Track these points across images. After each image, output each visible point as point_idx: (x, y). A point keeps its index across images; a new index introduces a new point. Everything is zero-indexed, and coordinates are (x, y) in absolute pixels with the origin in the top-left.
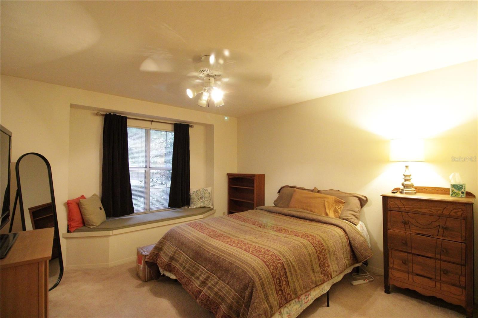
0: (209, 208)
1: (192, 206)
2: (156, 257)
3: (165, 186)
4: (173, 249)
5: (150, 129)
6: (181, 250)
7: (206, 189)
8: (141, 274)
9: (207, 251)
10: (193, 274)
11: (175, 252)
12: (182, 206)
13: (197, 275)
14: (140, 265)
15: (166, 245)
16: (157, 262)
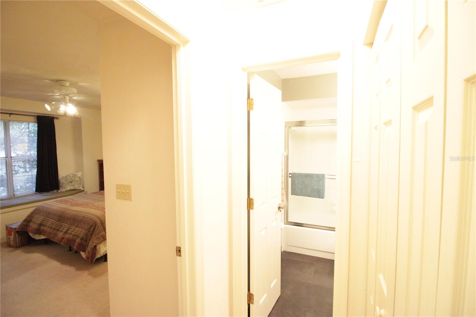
0: (80, 190)
1: (62, 190)
2: (26, 227)
3: (30, 174)
4: (41, 219)
5: (8, 121)
6: (48, 218)
7: (76, 174)
8: (12, 243)
9: (68, 214)
10: (58, 230)
11: (43, 220)
12: (51, 191)
13: (61, 229)
14: (10, 237)
15: (34, 217)
16: (27, 230)
